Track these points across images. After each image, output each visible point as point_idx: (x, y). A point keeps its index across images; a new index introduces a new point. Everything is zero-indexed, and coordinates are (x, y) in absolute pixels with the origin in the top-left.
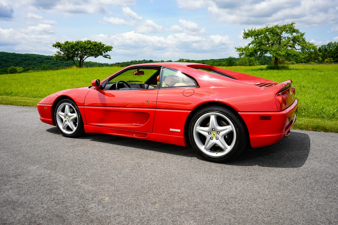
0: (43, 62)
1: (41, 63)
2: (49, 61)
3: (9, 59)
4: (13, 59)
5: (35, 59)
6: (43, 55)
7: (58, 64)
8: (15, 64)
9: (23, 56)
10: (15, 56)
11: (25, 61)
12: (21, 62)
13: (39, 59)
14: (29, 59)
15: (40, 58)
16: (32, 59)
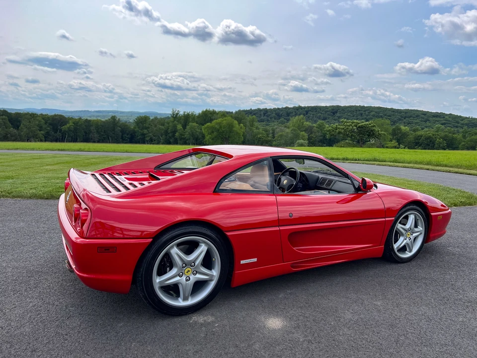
0: (429, 121)
1: (425, 121)
2: (437, 119)
3: (386, 115)
4: (390, 116)
5: (417, 116)
6: (428, 112)
7: (450, 124)
8: (392, 122)
9: (404, 112)
10: (393, 112)
11: (405, 119)
12: (400, 120)
13: (423, 116)
14: (411, 117)
15: (425, 115)
16: (414, 116)
